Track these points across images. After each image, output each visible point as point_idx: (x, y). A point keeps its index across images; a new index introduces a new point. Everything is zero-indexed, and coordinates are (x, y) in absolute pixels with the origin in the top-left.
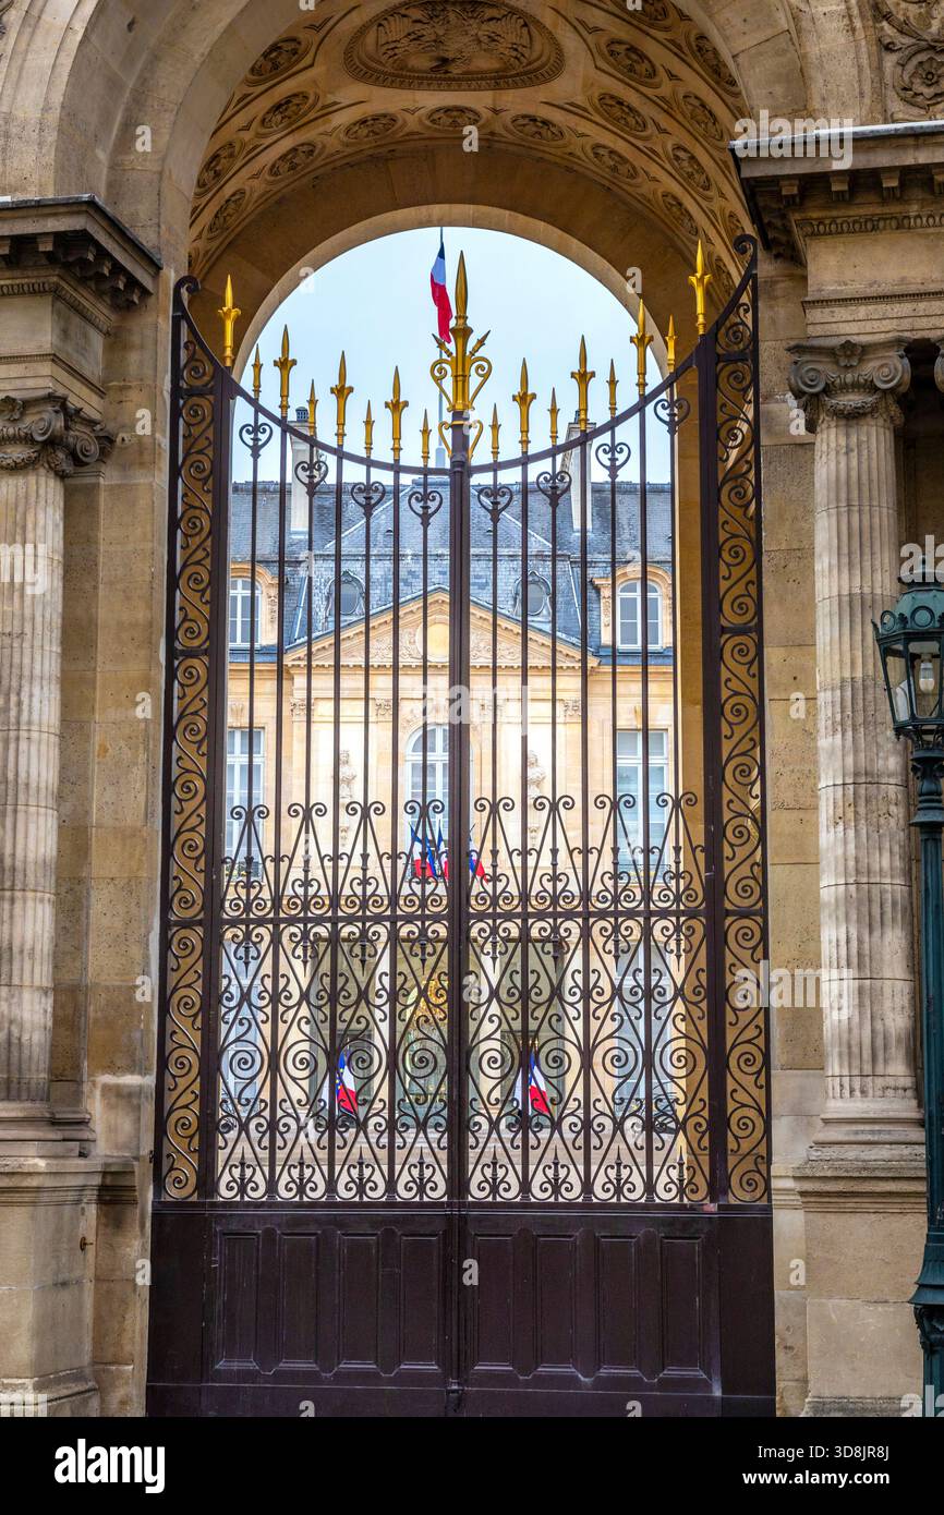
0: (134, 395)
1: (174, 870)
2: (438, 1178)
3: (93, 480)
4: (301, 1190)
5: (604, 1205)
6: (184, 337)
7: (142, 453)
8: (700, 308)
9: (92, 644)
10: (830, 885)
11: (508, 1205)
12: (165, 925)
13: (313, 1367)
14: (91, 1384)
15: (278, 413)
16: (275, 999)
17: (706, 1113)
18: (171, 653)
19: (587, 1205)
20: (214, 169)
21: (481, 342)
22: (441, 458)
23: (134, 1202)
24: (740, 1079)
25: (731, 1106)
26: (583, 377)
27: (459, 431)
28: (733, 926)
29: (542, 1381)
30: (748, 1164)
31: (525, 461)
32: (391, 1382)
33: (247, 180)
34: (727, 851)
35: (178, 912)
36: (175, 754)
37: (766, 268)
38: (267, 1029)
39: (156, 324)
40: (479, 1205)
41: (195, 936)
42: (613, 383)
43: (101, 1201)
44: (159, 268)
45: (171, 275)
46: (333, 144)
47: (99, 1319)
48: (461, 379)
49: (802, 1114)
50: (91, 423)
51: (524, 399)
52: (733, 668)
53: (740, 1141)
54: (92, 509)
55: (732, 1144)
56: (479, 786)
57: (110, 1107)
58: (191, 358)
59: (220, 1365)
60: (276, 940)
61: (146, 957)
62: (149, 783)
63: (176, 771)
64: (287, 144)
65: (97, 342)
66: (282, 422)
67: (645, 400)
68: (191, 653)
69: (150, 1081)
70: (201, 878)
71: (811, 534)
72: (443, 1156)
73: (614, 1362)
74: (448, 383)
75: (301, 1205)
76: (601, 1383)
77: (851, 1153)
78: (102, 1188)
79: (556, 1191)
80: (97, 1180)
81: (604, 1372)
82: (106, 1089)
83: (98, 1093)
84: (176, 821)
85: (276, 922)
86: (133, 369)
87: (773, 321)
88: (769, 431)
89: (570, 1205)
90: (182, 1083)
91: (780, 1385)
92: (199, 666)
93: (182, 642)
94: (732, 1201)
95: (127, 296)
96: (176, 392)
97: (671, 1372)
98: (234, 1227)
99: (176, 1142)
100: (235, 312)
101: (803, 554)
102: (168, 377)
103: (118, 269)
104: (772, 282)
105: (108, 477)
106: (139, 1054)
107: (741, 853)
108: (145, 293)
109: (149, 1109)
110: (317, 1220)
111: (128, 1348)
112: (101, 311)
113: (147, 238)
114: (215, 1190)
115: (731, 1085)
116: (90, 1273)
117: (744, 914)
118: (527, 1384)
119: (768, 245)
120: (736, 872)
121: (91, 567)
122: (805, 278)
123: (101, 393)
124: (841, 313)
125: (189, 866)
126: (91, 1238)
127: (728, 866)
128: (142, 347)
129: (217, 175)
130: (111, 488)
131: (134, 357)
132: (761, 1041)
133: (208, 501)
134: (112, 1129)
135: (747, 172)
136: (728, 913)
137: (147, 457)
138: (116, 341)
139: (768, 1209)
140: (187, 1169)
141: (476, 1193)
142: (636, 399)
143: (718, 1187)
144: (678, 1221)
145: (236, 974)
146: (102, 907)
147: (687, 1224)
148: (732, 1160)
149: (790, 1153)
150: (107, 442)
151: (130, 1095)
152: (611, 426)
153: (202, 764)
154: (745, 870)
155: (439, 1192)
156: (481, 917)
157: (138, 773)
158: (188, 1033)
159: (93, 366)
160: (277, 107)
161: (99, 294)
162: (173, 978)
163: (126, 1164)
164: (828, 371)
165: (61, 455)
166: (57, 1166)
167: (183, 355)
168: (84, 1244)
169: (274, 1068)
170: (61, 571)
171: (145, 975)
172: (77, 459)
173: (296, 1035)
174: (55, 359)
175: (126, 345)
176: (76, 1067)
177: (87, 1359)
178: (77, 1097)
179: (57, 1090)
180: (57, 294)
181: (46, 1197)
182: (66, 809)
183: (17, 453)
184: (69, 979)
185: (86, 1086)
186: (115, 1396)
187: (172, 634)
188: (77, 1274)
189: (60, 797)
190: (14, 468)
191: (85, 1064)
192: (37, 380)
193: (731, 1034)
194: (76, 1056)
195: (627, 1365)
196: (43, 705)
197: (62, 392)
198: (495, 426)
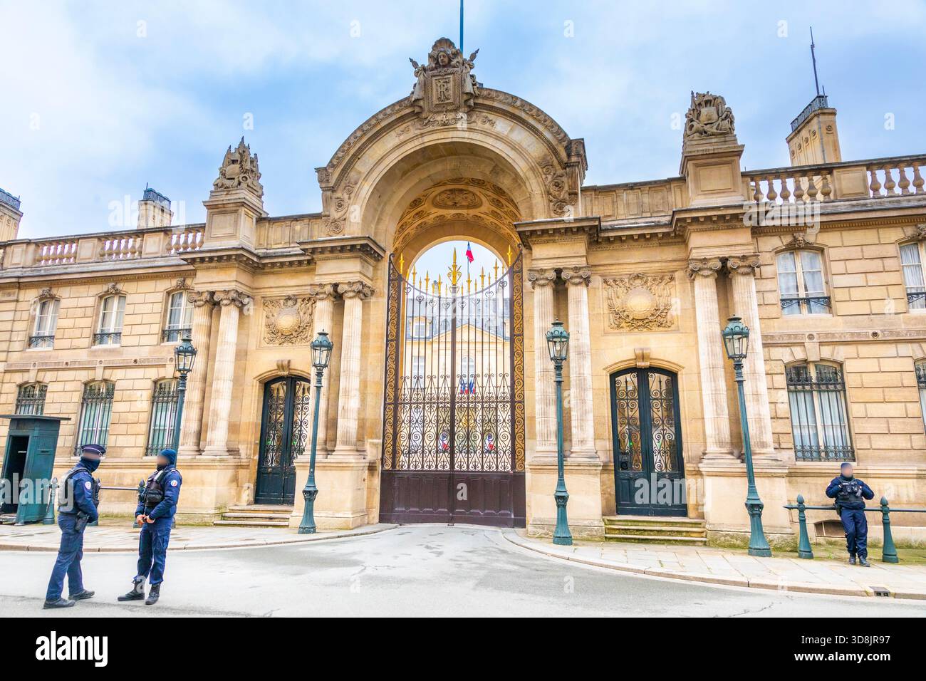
0: (379, 281)
1: (387, 391)
2: (448, 465)
3: (369, 300)
4: (416, 467)
5: (486, 472)
6: (392, 267)
7: (381, 295)
9: (368, 338)
10: (538, 395)
11: (464, 471)
12: (385, 404)
13: (418, 510)
14: (366, 513)
15: (412, 285)
16: (410, 422)
17: (510, 450)
18: (387, 340)
19: (482, 472)
20: (402, 228)
22: (450, 295)
23: (376, 470)
24: (518, 441)
25: (516, 448)
26: (483, 276)
27: (454, 289)
28: (517, 405)
29: (471, 513)
30: (520, 462)
31: (470, 296)
32: (435, 514)
33: (410, 230)
34: (516, 387)
35: (388, 401)
36: (388, 364)
37: (525, 251)
38: (408, 429)
39: (384, 265)
40: (457, 471)
41: (392, 407)
42: (489, 278)
43: (369, 469)
44: (385, 251)
45: (388, 253)
46: (430, 222)
47: (368, 498)
48: (455, 277)
49: (531, 449)
50: (369, 287)
51: (469, 281)
52: (517, 343)
53: (519, 456)
54: (369, 307)
55: (517, 457)
56: (458, 372)
57: (371, 447)
58: (393, 272)
59: (396, 509)
60: (411, 408)
61: (380, 412)
62: (381, 371)
63: (388, 368)
64: (420, 222)
65: (371, 268)
66: (414, 288)
67: (497, 282)
68: (392, 340)
69: (381, 441)
70: (393, 393)
71: (533, 313)
72: (449, 459)
73: (488, 509)
74: (451, 278)
75: (415, 471)
76: (485, 514)
77: (542, 459)
78: (369, 466)
79: (475, 468)
80: (368, 464)
81: (486, 511)
82: (370, 443)
83: (368, 444)
84: (388, 380)
85: (411, 404)
86: (379, 275)
87: (526, 263)
88: (525, 289)
89: (478, 471)
90: (388, 442)
91: (527, 515)
92: (394, 343)
93: (390, 338)
94: (516, 471)
95: (378, 258)
96: (389, 280)
97: (502, 512)
98: (400, 476)
99: (387, 455)
100: (403, 262)
101: (532, 317)
102: (387, 277)
103: (375, 252)
104: (526, 254)
105: (373, 299)
106: (378, 435)
107: (519, 388)
108: (382, 257)
109: (380, 448)
110: (419, 475)
111: (374, 505)
112: (372, 261)
113: (382, 245)
114: (395, 467)
115: (516, 443)
116: (366, 486)
117: (519, 402)
118: (468, 514)
119: (525, 246)
120: (517, 392)
121: (369, 320)
122: (531, 254)
123: (372, 280)
124: (540, 262)
125: (390, 390)
126: (366, 478)
127: (516, 391)
128: (381, 269)
129: (403, 229)
130: (374, 302)
131: (379, 272)
132: (523, 432)
133: (396, 305)
134: (371, 453)
135: (519, 229)
136: (516, 402)
138: (375, 268)
139: (524, 473)
140: (389, 462)
141: (456, 468)
142: (494, 282)
143: (513, 467)
144: (504, 476)
145: (404, 416)
146: (370, 400)
147: (506, 476)
148: (516, 461)
149: (529, 459)
150: (373, 292)
151: (376, 445)
152: (489, 288)
153: (394, 366)
154: (520, 392)
155: (448, 468)
156: (458, 402)
157: (379, 368)
158: (390, 430)
159: (370, 274)
160: (417, 214)
161: (371, 258)
162: (386, 417)
163: (375, 461)
164: (537, 275)
165: (361, 295)
166: (357, 461)
167: (391, 272)
168: (364, 480)
169: (410, 438)
170: (361, 321)
171: (380, 416)
172: (365, 295)
173: (415, 430)
174: (360, 273)
175: (378, 269)
176: (364, 438)
177: (365, 507)
178: (363, 445)
179: (358, 443)
180: (361, 258)
181: (355, 469)
182: (362, 377)
183: (351, 294)
184: (362, 417)
185: (366, 442)
186: (371, 517)
187: (387, 336)
188: (362, 487)
189: (360, 374)
190: (351, 298)
191: (366, 437)
192: (356, 278)
193: (516, 430)
194: (363, 435)
195: (491, 510)
196: (356, 352)
197: (362, 280)
198: (462, 288)
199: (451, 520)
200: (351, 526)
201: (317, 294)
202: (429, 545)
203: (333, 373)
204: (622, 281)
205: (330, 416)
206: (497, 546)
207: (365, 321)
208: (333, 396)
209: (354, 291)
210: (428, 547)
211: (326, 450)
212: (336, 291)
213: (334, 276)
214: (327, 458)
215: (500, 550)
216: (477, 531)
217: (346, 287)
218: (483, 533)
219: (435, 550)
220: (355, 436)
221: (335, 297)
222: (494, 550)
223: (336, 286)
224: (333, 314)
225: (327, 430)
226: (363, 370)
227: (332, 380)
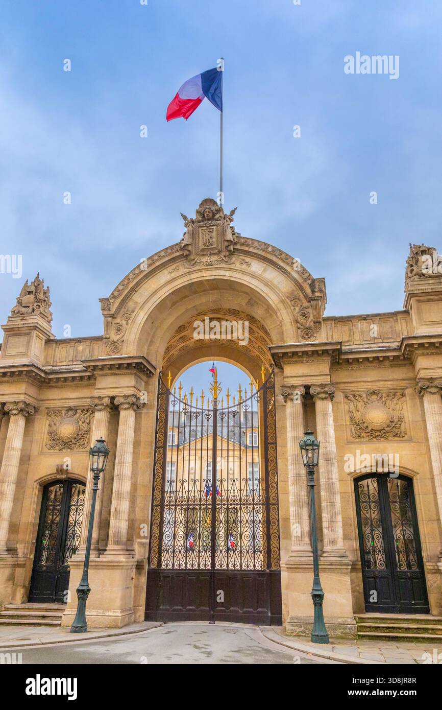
0: (150, 394)
1: (155, 494)
2: (209, 564)
3: (140, 411)
4: (179, 566)
5: (245, 570)
6: (161, 383)
8: (263, 378)
9: (139, 445)
10: (291, 498)
11: (224, 570)
12: (152, 506)
13: (181, 608)
14: (133, 612)
15: (179, 398)
16: (175, 523)
17: (266, 549)
18: (156, 447)
19: (241, 570)
20: (168, 349)
21: (220, 384)
22: (211, 408)
23: (143, 569)
24: (274, 542)
25: (272, 547)
26: (240, 391)
27: (215, 402)
28: (272, 507)
29: (232, 612)
30: (276, 561)
31: (228, 408)
32: (198, 611)
33: (174, 352)
34: (270, 491)
35: (155, 503)
36: (156, 469)
37: (276, 370)
38: (173, 529)
39: (155, 380)
40: (218, 570)
41: (158, 509)
42: (246, 392)
43: (136, 568)
44: (156, 369)
45: (158, 371)
46: (191, 345)
47: (135, 596)
48: (216, 391)
49: (286, 549)
50: (141, 400)
51: (228, 396)
52: (270, 451)
53: (274, 555)
54: (141, 417)
55: (272, 556)
56: (218, 477)
57: (139, 547)
58: (162, 387)
59: (161, 607)
60: (176, 509)
61: (148, 513)
62: (150, 475)
63: (156, 472)
64: (182, 345)
65: (143, 383)
66: (180, 400)
67: (252, 396)
68: (160, 447)
69: (148, 541)
70: (160, 496)
71: (286, 424)
72: (210, 558)
73: (247, 607)
74: (213, 392)
75: (179, 570)
76: (244, 612)
77: (298, 559)
78: (137, 566)
79: (234, 567)
80: (136, 564)
81: (245, 609)
82: (139, 543)
83: (137, 544)
84: (155, 483)
85: (175, 505)
86: (150, 389)
87: (278, 381)
88: (277, 403)
89: (237, 570)
90: (155, 541)
91: (283, 613)
92: (161, 450)
93: (158, 445)
94: (272, 570)
95: (149, 374)
96: (158, 394)
97: (260, 610)
98: (165, 575)
99: (153, 555)
100: (171, 378)
101: (284, 428)
102: (157, 391)
103: (148, 369)
104: (277, 373)
105: (144, 411)
107: (273, 491)
108: (153, 374)
109: (148, 547)
110: (183, 573)
111: (141, 603)
112: (144, 378)
113: (154, 363)
114: (161, 566)
115: (272, 543)
116: (133, 585)
117: (274, 504)
118: (228, 612)
119: (276, 366)
120: (272, 495)
121: (140, 429)
122: (283, 372)
124: (291, 379)
125: (158, 493)
126: (134, 577)
127: (270, 494)
128: (152, 385)
129: (168, 351)
130: (145, 413)
131: (150, 387)
132: (278, 533)
133: (164, 416)
134: (139, 552)
135: (273, 351)
136: (270, 504)
137: (152, 407)
138: (147, 384)
139: (280, 571)
140: (155, 561)
141: (217, 567)
142: (250, 396)
143: (269, 566)
144: (259, 575)
145: (167, 516)
146: (139, 502)
147: (262, 575)
148: (272, 560)
149: (284, 559)
150: (144, 404)
151: (143, 544)
152: (246, 401)
153: (161, 471)
154: (274, 495)
155: (209, 567)
156: (219, 504)
157: (148, 473)
158: (156, 530)
159: (142, 389)
160: (181, 338)
161: (144, 374)
162: (154, 518)
163: (142, 560)
164: (289, 391)
165: (135, 406)
166: (127, 560)
167: (160, 386)
168: (132, 579)
169: (174, 538)
170: (134, 430)
171: (148, 517)
172: (138, 407)
173: (179, 531)
174: (135, 387)
175: (149, 385)
176: (132, 538)
177: (132, 606)
178: (132, 544)
179: (129, 542)
180: (135, 374)
181: (124, 567)
182: (133, 480)
183: (126, 406)
184: (132, 517)
185: (134, 542)
186: (138, 614)
187: (156, 443)
188: (131, 585)
189: (132, 478)
190: (126, 409)
191: (134, 537)
192: (131, 391)
193: (271, 531)
194: (133, 535)
195: (249, 607)
196: (129, 458)
197: (135, 394)
198: (222, 401)
199: (212, 618)
200: (120, 625)
201: (96, 406)
202: (197, 644)
203: (107, 476)
204: (360, 396)
205: (103, 517)
206: (260, 645)
207: (137, 429)
208: (105, 498)
209: (129, 403)
210: (196, 647)
211: (99, 550)
212: (112, 403)
213: (112, 390)
214: (99, 557)
215: (263, 649)
216: (237, 629)
217: (122, 400)
218: (243, 631)
219: (203, 650)
220: (126, 537)
221: (111, 409)
222: (259, 649)
223: (113, 398)
224: (109, 423)
225: (100, 530)
226: (134, 474)
227: (106, 483)
